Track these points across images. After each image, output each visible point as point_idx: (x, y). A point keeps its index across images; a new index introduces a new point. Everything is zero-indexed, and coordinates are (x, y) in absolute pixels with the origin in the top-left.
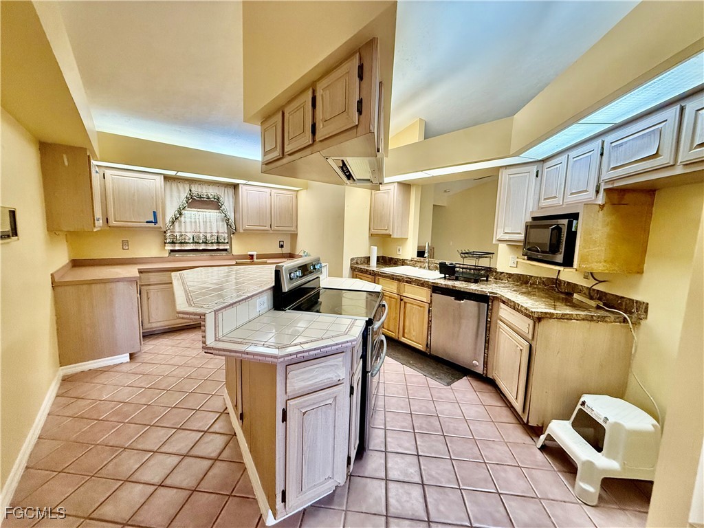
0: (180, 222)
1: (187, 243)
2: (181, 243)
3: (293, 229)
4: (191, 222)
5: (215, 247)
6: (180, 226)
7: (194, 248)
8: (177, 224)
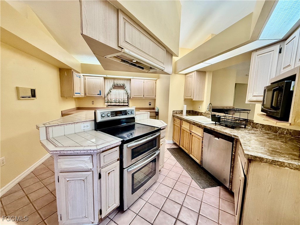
0: (110, 94)
1: (112, 102)
2: (110, 102)
3: (154, 97)
4: (114, 94)
5: (122, 104)
6: (110, 96)
7: (115, 104)
8: (109, 95)
